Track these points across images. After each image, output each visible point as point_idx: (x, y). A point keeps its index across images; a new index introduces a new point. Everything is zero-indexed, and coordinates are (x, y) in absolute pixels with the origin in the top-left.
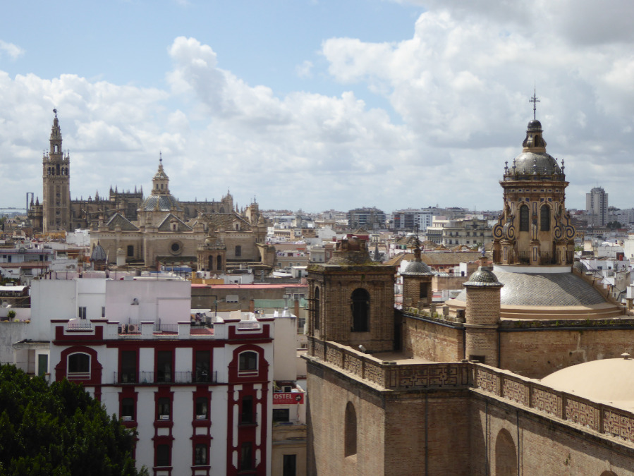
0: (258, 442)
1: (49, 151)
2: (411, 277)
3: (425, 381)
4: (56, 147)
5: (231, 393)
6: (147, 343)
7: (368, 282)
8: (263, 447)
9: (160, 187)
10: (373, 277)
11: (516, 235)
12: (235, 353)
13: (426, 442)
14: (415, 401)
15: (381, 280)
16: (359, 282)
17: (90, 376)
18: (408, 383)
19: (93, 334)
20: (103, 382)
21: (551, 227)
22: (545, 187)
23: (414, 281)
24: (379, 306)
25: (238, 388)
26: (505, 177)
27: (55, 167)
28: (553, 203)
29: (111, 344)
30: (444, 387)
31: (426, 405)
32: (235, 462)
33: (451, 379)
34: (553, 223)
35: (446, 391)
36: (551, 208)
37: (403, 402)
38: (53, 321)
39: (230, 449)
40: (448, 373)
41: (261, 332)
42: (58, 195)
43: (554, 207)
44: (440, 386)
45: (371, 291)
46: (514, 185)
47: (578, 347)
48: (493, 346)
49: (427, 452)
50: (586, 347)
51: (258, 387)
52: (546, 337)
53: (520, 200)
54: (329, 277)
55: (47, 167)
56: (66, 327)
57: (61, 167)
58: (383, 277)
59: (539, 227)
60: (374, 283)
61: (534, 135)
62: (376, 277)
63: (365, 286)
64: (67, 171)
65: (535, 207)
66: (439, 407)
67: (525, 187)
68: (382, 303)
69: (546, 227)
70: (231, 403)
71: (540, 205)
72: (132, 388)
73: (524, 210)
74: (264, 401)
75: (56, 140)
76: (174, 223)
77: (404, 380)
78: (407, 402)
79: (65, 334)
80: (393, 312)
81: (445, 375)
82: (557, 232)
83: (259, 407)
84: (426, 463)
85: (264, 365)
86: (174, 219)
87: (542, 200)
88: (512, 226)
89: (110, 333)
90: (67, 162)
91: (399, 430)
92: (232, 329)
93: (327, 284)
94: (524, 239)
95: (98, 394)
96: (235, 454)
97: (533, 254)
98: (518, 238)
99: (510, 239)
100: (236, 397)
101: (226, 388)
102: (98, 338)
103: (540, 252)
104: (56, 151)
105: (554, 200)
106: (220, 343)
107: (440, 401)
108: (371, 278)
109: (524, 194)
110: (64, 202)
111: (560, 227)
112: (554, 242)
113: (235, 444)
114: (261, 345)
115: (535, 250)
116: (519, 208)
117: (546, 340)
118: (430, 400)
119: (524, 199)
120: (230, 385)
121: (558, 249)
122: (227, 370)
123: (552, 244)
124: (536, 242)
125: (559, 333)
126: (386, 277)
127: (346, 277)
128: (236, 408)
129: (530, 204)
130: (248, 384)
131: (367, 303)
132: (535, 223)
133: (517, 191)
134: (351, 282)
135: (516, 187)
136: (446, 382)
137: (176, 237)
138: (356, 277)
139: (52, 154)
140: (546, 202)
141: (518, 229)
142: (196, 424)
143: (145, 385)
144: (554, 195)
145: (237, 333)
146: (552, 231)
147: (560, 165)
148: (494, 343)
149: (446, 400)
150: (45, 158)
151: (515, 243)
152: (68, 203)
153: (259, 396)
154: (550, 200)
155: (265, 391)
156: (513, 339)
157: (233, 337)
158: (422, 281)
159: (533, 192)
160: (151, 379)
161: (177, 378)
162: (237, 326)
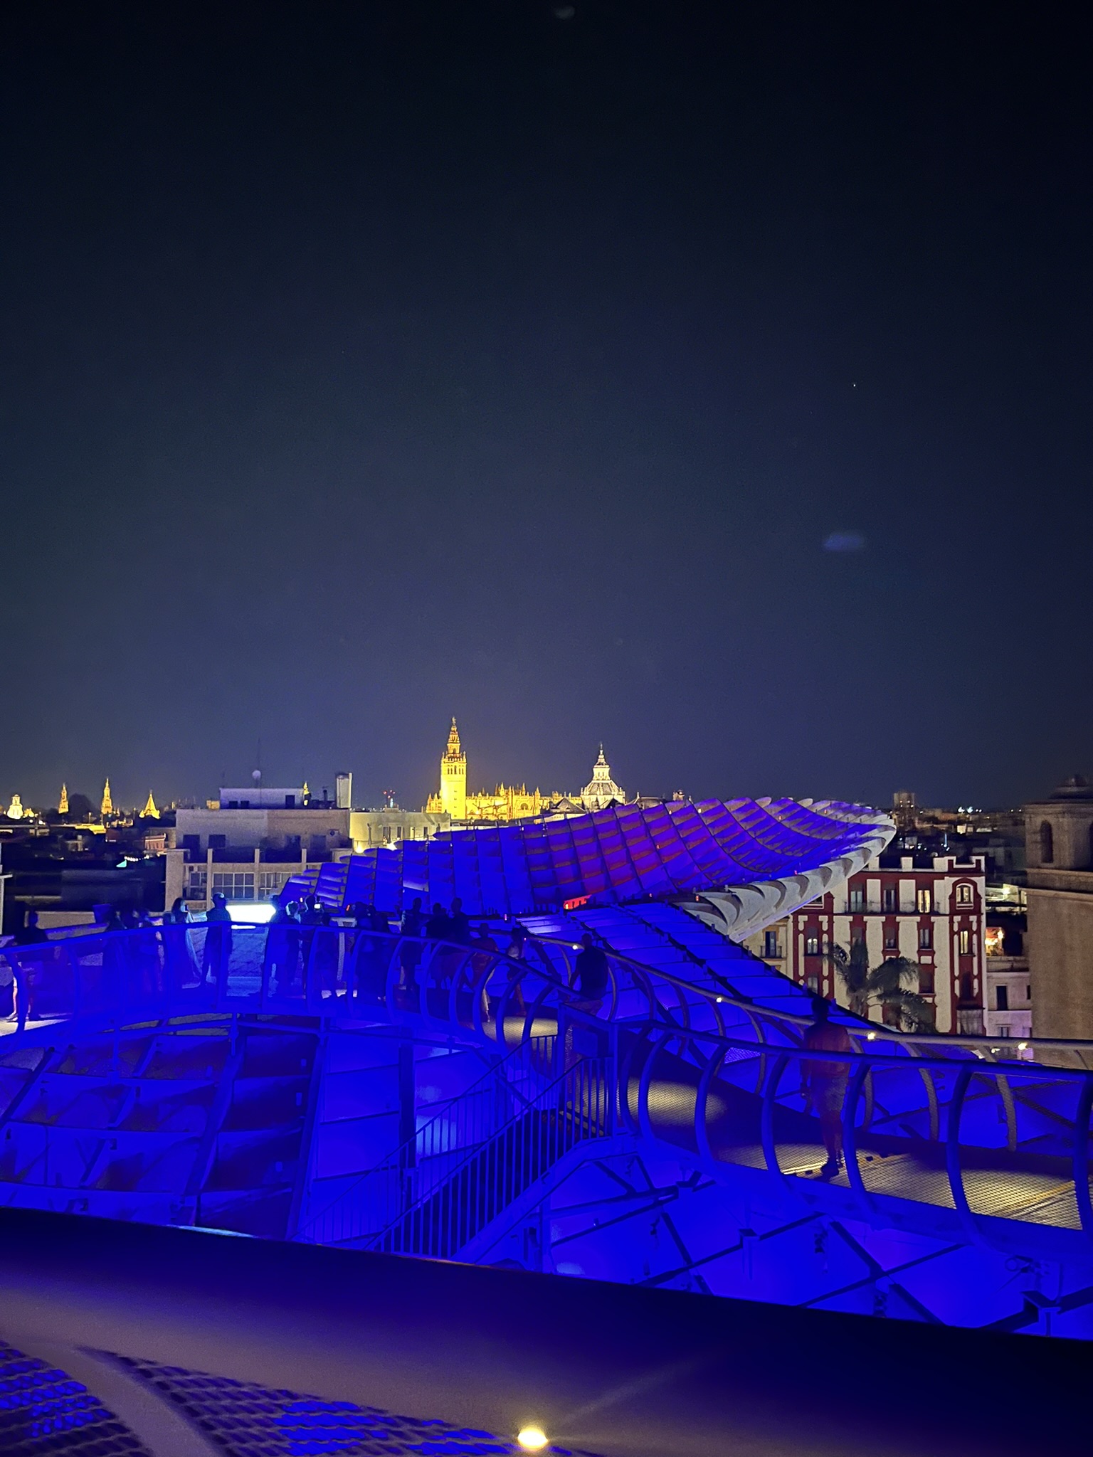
0: (975, 972)
5: (951, 922)
6: (873, 875)
8: (980, 976)
9: (601, 774)
12: (955, 885)
17: (823, 905)
20: (834, 912)
25: (957, 919)
32: (957, 992)
39: (953, 978)
41: (974, 866)
51: (973, 918)
70: (952, 934)
72: (862, 916)
74: (979, 932)
83: (975, 937)
85: (978, 898)
92: (950, 862)
95: (831, 923)
96: (957, 983)
100: (956, 927)
101: (947, 919)
106: (941, 876)
113: (957, 973)
114: (975, 880)
120: (951, 916)
122: (948, 901)
128: (956, 938)
130: (965, 916)
142: (920, 952)
143: (873, 914)
145: (955, 866)
153: (975, 927)
155: (979, 922)
160: (877, 907)
161: (902, 908)
162: (954, 858)
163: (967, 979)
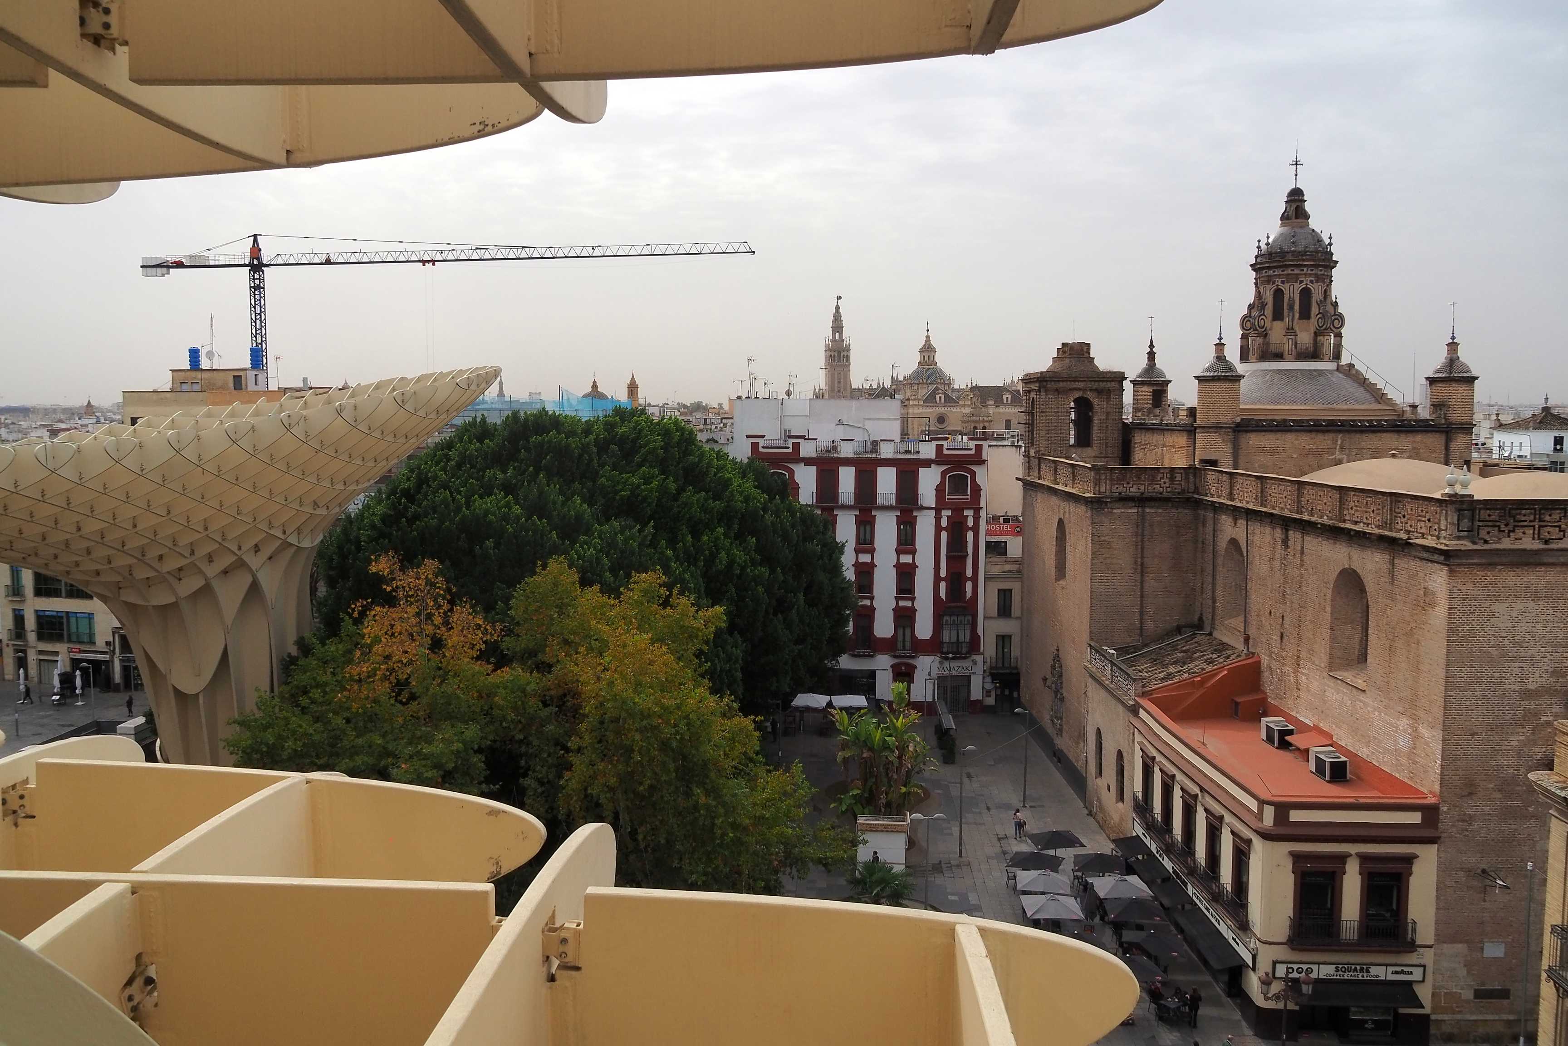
0: (969, 573)
1: (831, 338)
2: (1142, 383)
3: (1142, 487)
4: (837, 334)
5: (938, 519)
6: (847, 462)
7: (1091, 390)
8: (975, 579)
9: (926, 358)
10: (1096, 384)
11: (1268, 324)
12: (943, 474)
13: (1142, 557)
14: (1130, 511)
15: (1107, 387)
16: (1080, 389)
18: (1121, 489)
19: (790, 450)
21: (1312, 315)
22: (1305, 266)
23: (1145, 388)
24: (1104, 417)
25: (946, 513)
26: (1256, 257)
27: (836, 355)
28: (1316, 285)
29: (808, 462)
30: (1165, 495)
31: (1143, 516)
32: (943, 594)
33: (1175, 486)
34: (1314, 310)
35: (1167, 500)
36: (1313, 292)
37: (1115, 511)
38: (748, 436)
39: (937, 579)
40: (1172, 479)
41: (973, 452)
42: (839, 382)
43: (1317, 291)
44: (1161, 493)
45: (1095, 402)
46: (1267, 265)
47: (1337, 452)
48: (1228, 448)
49: (1142, 569)
50: (1347, 451)
51: (969, 513)
52: (1296, 440)
53: (1274, 283)
54: (1045, 384)
55: (829, 354)
56: (762, 442)
57: (842, 355)
58: (1109, 384)
59: (1297, 315)
60: (1099, 392)
61: (1294, 206)
62: (1101, 383)
63: (1090, 395)
64: (848, 358)
65: (1292, 291)
66: (1159, 519)
67: (1280, 267)
68: (1108, 413)
69: (1305, 314)
70: (938, 529)
71: (1298, 287)
72: (831, 510)
73: (1278, 294)
74: (976, 529)
75: (837, 326)
76: (940, 395)
77: (1117, 486)
78: (1119, 511)
79: (761, 450)
80: (1120, 425)
81: (1167, 480)
82: (1320, 320)
83: (970, 535)
84: (1142, 583)
85: (977, 490)
86: (940, 391)
87: (1301, 282)
88: (1263, 314)
89: (807, 450)
90: (848, 349)
91: (1109, 543)
92: (939, 448)
93: (1043, 392)
94: (1277, 331)
96: (943, 585)
97: (1287, 346)
98: (1271, 329)
99: (1260, 330)
100: (944, 523)
101: (933, 513)
102: (795, 457)
103: (1296, 343)
104: (837, 338)
105: (1317, 282)
106: (927, 463)
107: (1160, 511)
108: (1095, 385)
109: (1279, 276)
110: (845, 390)
111: (1323, 315)
112: (1315, 333)
113: (943, 574)
114: (974, 468)
115: (1290, 341)
116: (1272, 293)
117: (1297, 442)
118: (1148, 510)
119: (1278, 282)
120: (938, 510)
121: (1320, 340)
122: (933, 494)
123: (1313, 335)
124: (1290, 331)
125: (1313, 435)
126: (1113, 383)
127: (1065, 384)
128: (944, 535)
129: (1285, 288)
130: (958, 511)
131: (1090, 414)
132: (1291, 308)
133: (1271, 272)
134: (1070, 389)
135: (1269, 268)
136: (1169, 490)
137: (941, 410)
138: (1077, 383)
139: (834, 340)
140: (1307, 284)
141: (1270, 317)
142: (899, 552)
143: (845, 507)
144: (1316, 275)
145: (945, 452)
146: (1313, 320)
147: (1327, 241)
148: (1230, 445)
149: (1167, 511)
150: (827, 346)
151: (1266, 334)
152: (849, 391)
153: (970, 523)
154: (1311, 282)
155: (977, 518)
156: (1254, 440)
157: (940, 458)
158: (1155, 388)
159: (1290, 272)
160: (851, 501)
161: (880, 501)
162: (945, 444)
163: (956, 580)
